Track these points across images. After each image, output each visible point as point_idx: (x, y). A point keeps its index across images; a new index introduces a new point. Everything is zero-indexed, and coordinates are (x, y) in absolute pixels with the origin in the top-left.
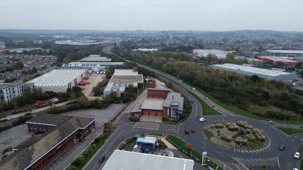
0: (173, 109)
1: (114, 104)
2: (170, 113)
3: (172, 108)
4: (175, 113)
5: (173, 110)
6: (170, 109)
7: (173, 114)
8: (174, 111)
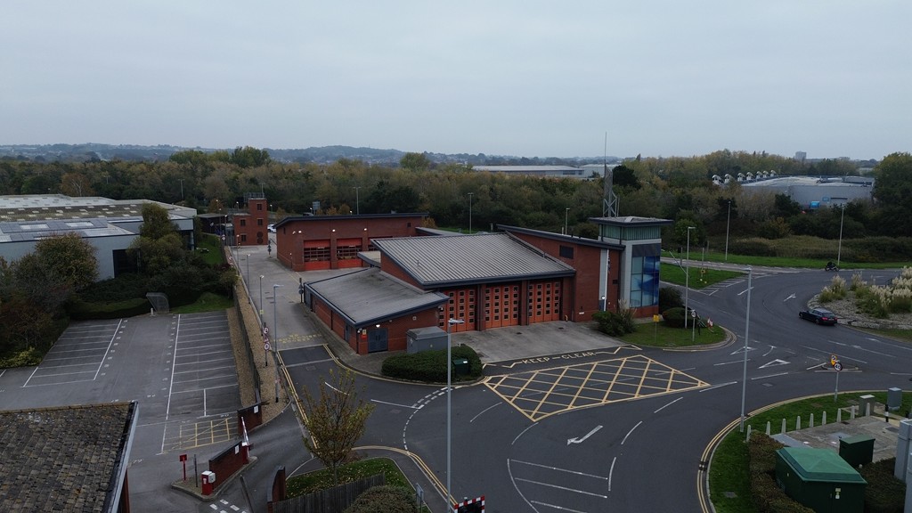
0: (637, 251)
1: (92, 327)
2: (616, 282)
3: (629, 245)
4: (647, 278)
5: (633, 256)
6: (617, 252)
7: (636, 287)
8: (639, 260)
